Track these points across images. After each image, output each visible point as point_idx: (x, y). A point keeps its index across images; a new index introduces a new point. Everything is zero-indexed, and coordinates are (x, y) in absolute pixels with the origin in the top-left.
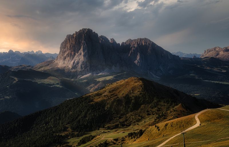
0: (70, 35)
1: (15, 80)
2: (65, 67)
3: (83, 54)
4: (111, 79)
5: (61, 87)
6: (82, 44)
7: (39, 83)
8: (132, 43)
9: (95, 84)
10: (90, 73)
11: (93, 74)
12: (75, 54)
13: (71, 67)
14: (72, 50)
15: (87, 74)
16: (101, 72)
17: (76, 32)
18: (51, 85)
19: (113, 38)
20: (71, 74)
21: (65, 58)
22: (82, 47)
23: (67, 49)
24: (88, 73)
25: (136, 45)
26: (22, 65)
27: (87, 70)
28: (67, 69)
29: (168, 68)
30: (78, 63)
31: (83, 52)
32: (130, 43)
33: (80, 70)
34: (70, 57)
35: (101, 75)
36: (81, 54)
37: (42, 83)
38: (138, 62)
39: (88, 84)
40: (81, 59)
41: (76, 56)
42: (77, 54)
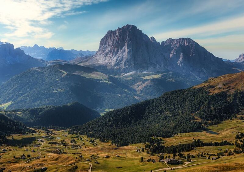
0: (112, 31)
1: (64, 74)
2: (107, 63)
3: (127, 50)
4: (160, 77)
5: (109, 83)
6: (127, 40)
7: (87, 78)
8: (173, 43)
9: (142, 82)
10: (134, 70)
11: (137, 72)
12: (118, 51)
13: (114, 64)
14: (115, 46)
15: (130, 72)
16: (145, 70)
17: (119, 28)
18: (100, 80)
19: (153, 37)
20: (114, 71)
21: (106, 55)
22: (126, 44)
23: (108, 45)
24: (132, 71)
25: (178, 45)
26: (58, 60)
27: (131, 67)
28: (109, 66)
29: (211, 70)
30: (121, 60)
31: (128, 49)
32: (171, 43)
33: (124, 67)
34: (113, 53)
35: (146, 74)
36: (125, 51)
37: (90, 78)
38: (181, 62)
39: (134, 81)
40: (125, 56)
41: (119, 53)
42: (120, 51)
